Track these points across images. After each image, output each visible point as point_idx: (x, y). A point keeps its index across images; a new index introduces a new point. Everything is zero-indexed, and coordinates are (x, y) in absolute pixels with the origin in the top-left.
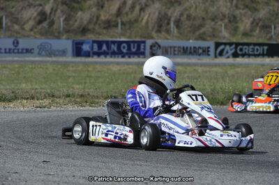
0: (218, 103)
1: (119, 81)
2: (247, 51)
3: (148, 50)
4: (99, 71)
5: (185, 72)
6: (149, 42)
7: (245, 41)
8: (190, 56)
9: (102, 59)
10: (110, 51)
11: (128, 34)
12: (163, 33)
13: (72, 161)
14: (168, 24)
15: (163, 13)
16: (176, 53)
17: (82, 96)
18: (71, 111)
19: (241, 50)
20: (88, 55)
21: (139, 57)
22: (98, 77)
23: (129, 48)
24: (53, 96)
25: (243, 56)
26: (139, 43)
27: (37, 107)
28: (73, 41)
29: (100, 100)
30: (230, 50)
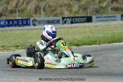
1: (19, 38)
2: (77, 20)
3: (31, 23)
4: (10, 34)
6: (32, 19)
9: (10, 28)
10: (14, 24)
12: (38, 14)
13: (1, 78)
14: (40, 10)
15: (37, 5)
16: (44, 23)
17: (3, 46)
19: (74, 20)
20: (3, 26)
21: (27, 26)
22: (9, 37)
23: (22, 22)
25: (75, 23)
26: (27, 20)
29: (12, 48)
30: (69, 20)
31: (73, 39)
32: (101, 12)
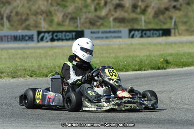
0: (44, 76)
2: (61, 37)
5: (17, 54)
7: (60, 29)
8: (19, 42)
14: (2, 19)
16: (9, 40)
19: (56, 36)
25: (58, 40)
30: (48, 36)
31: (54, 65)
32: (98, 24)
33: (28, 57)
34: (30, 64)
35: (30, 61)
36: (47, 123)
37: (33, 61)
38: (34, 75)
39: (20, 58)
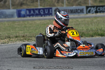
0: (90, 36)
1: (41, 28)
2: (102, 10)
3: (53, 12)
4: (31, 24)
5: (73, 22)
6: (54, 8)
7: (101, 4)
8: (74, 14)
9: (31, 18)
10: (35, 14)
11: (43, 5)
12: (60, 3)
13: (22, 69)
17: (23, 36)
18: (19, 44)
19: (99, 9)
20: (24, 16)
21: (49, 16)
22: (30, 27)
23: (44, 12)
24: (9, 37)
25: (100, 12)
26: (49, 9)
27: (2, 43)
28: (17, 10)
29: (33, 38)
30: (93, 10)
33: (80, 24)
34: (81, 28)
35: (81, 27)
36: (92, 67)
37: (83, 26)
38: (84, 35)
39: (74, 24)
